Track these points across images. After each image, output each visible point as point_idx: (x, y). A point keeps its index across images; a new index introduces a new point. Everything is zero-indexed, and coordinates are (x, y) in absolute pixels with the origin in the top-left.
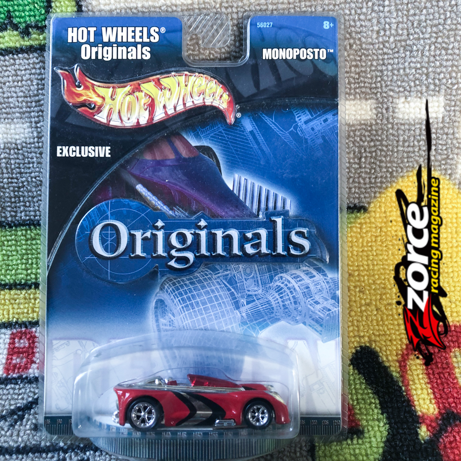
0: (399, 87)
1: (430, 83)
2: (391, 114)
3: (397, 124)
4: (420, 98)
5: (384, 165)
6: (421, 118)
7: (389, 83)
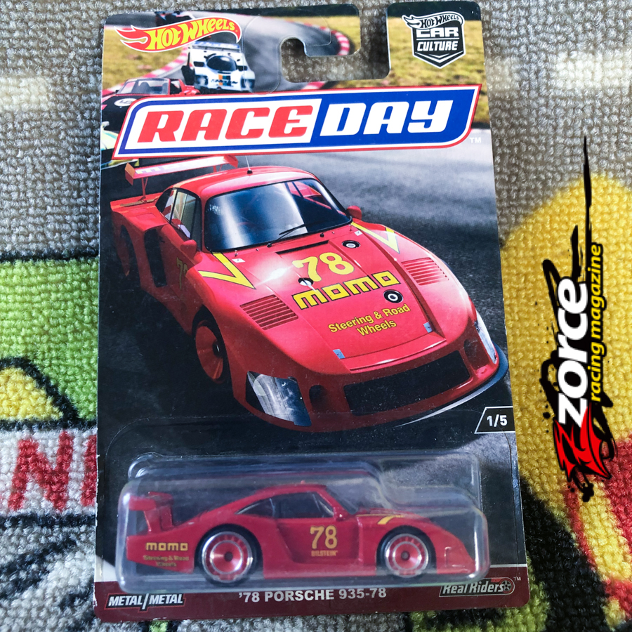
0: (557, 34)
1: (610, 27)
2: (545, 80)
3: (554, 98)
4: (593, 53)
5: (532, 168)
6: (594, 88)
7: (539, 28)
